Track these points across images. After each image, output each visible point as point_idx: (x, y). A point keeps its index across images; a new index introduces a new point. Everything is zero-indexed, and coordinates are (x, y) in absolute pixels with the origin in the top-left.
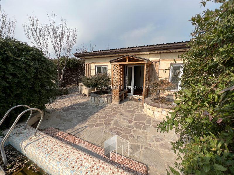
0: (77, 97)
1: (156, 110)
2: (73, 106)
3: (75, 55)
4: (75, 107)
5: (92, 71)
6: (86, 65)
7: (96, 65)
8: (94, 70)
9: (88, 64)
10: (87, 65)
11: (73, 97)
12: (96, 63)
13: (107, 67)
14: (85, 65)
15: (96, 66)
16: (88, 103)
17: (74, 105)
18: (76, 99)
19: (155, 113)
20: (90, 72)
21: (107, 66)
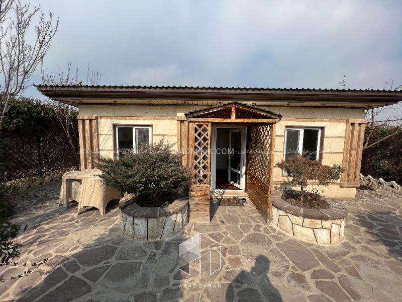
0: (59, 222)
1: (320, 226)
2: (70, 275)
3: (44, 89)
4: (78, 274)
5: (101, 138)
6: (84, 121)
7: (117, 122)
8: (112, 137)
9: (91, 120)
10: (87, 122)
11: (46, 227)
12: (115, 117)
13: (150, 129)
14: (80, 122)
15: (115, 126)
16: (120, 241)
17: (71, 264)
18: (63, 234)
19: (319, 233)
20: (95, 141)
21: (150, 126)
